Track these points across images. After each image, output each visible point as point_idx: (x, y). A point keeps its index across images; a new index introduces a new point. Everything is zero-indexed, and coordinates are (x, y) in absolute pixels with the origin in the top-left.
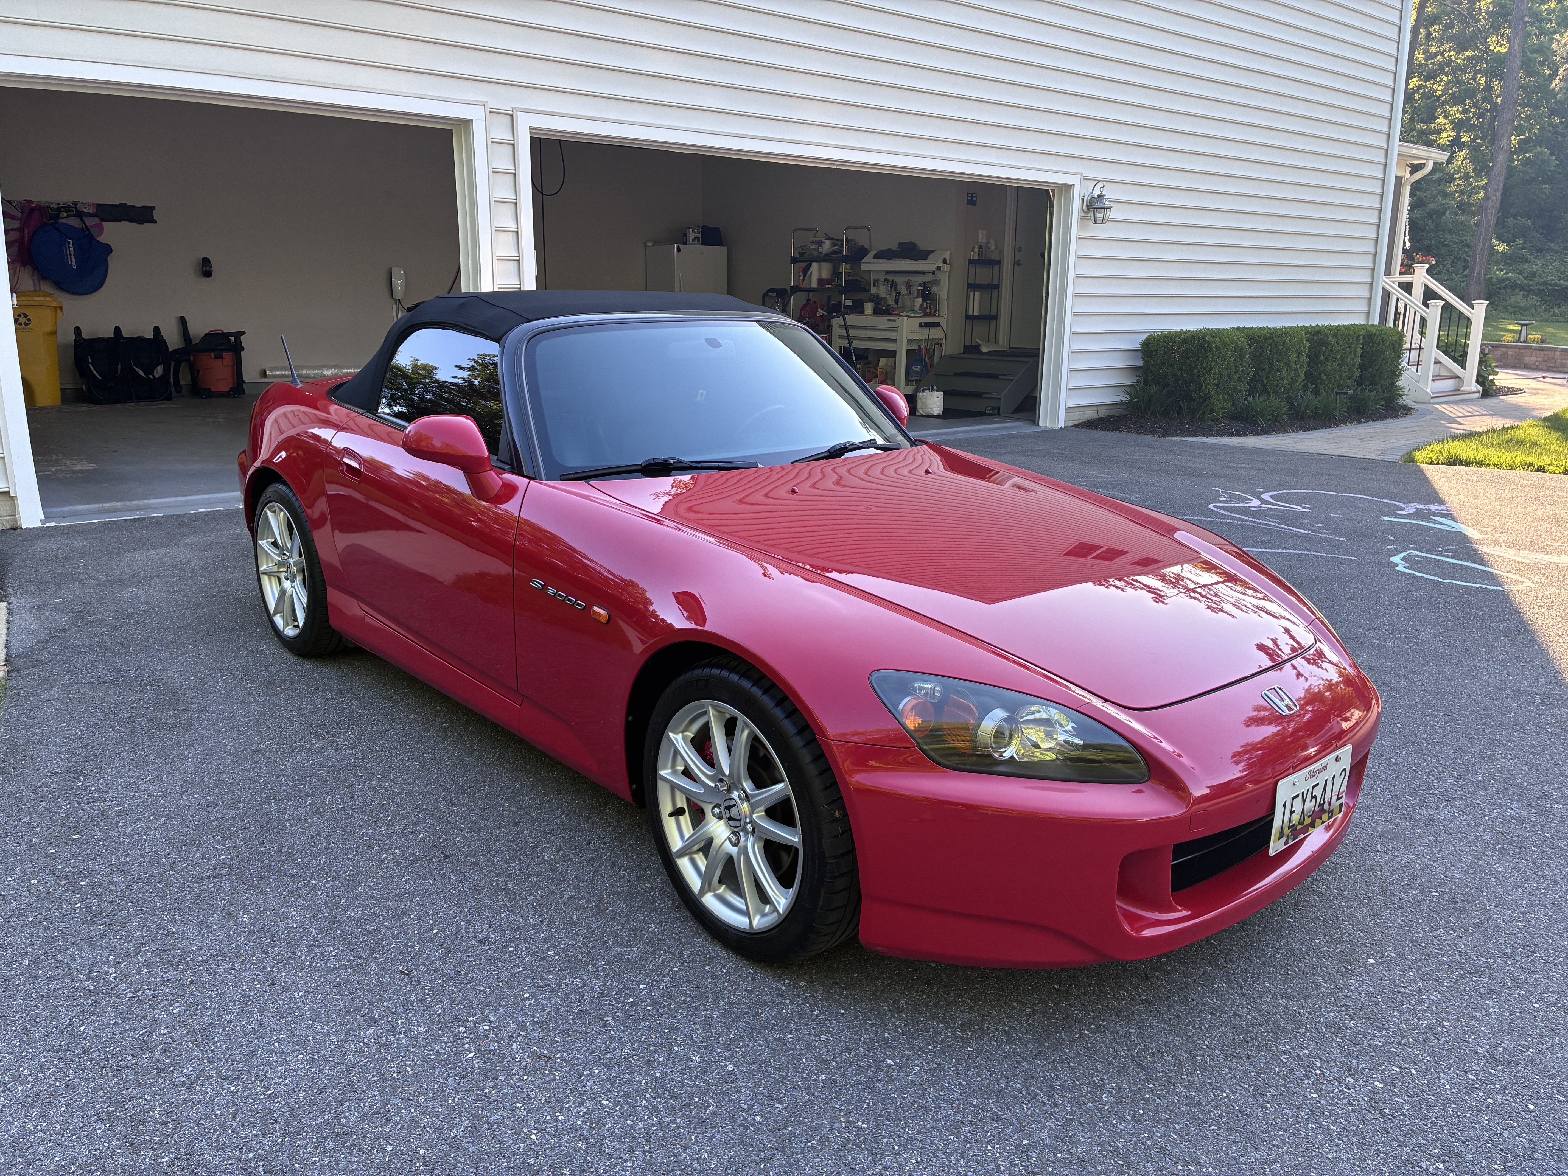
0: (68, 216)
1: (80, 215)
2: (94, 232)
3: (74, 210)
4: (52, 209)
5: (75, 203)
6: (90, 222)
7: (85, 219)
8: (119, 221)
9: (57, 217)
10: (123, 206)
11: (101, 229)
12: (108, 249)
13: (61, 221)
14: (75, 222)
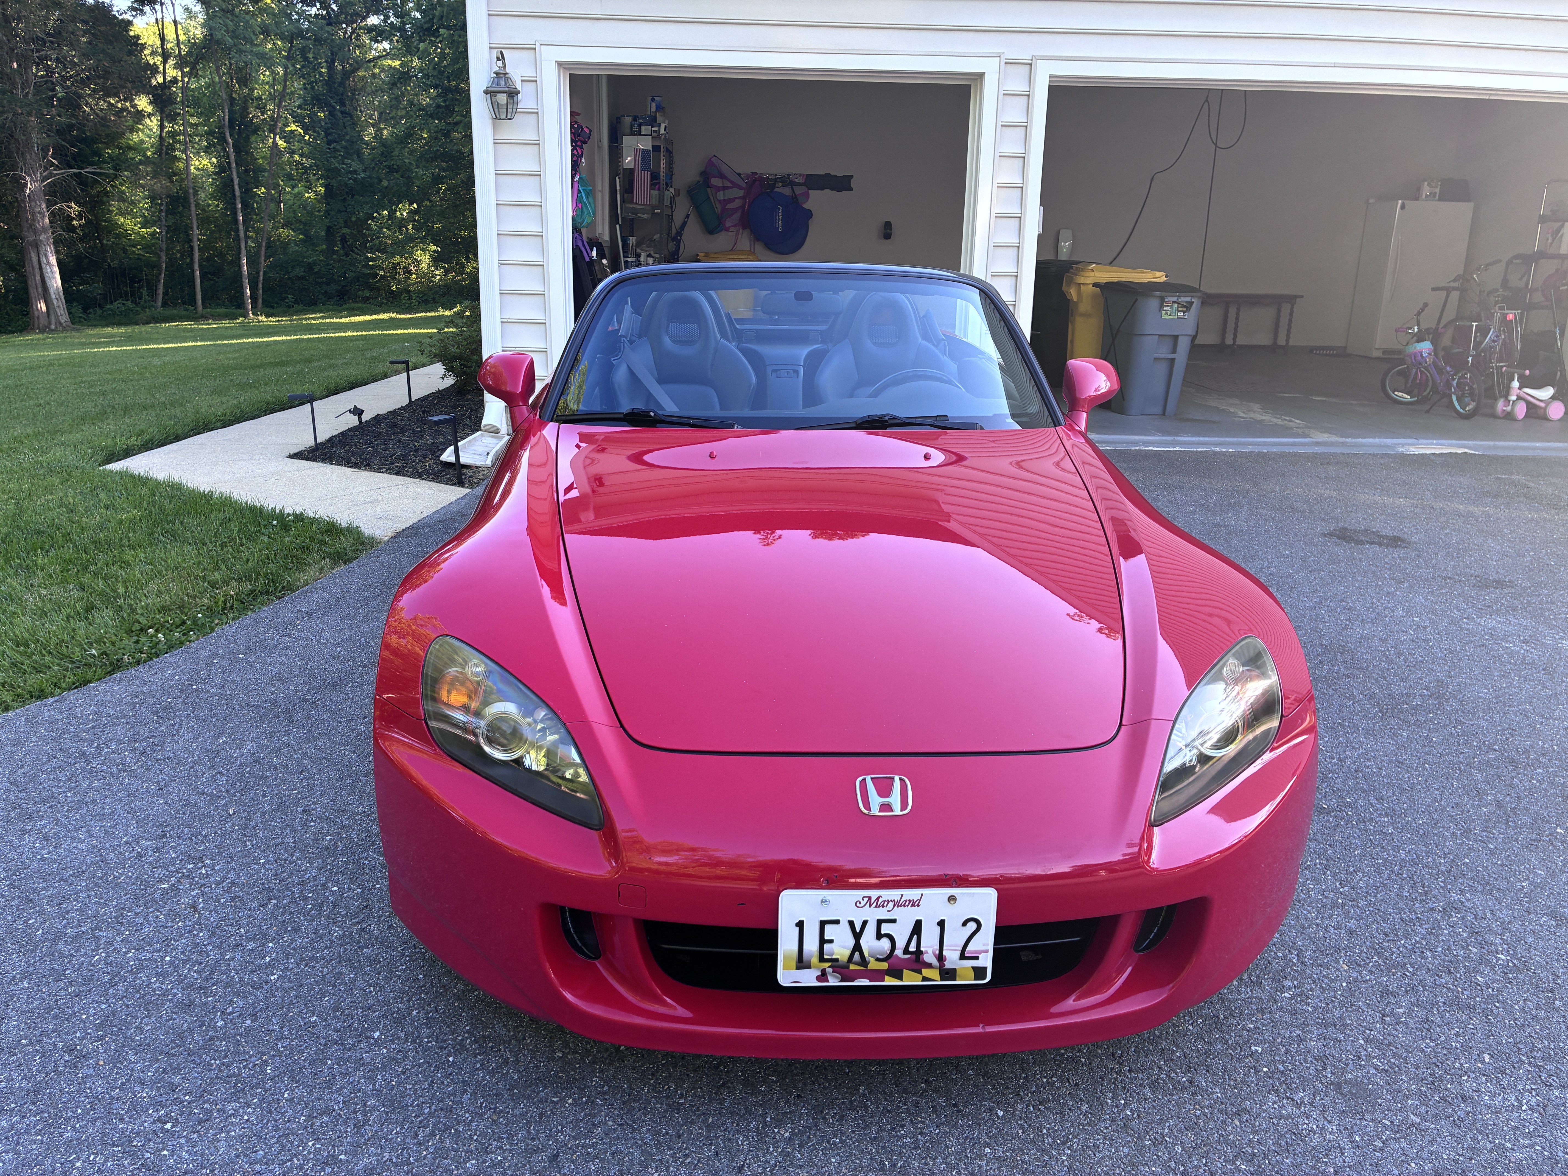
0: (783, 186)
1: (792, 184)
2: (800, 200)
3: (787, 180)
4: (771, 180)
5: (789, 175)
6: (798, 190)
7: (796, 188)
8: (823, 189)
9: (774, 187)
10: (828, 175)
11: (807, 196)
12: (809, 214)
13: (777, 190)
14: (787, 191)
